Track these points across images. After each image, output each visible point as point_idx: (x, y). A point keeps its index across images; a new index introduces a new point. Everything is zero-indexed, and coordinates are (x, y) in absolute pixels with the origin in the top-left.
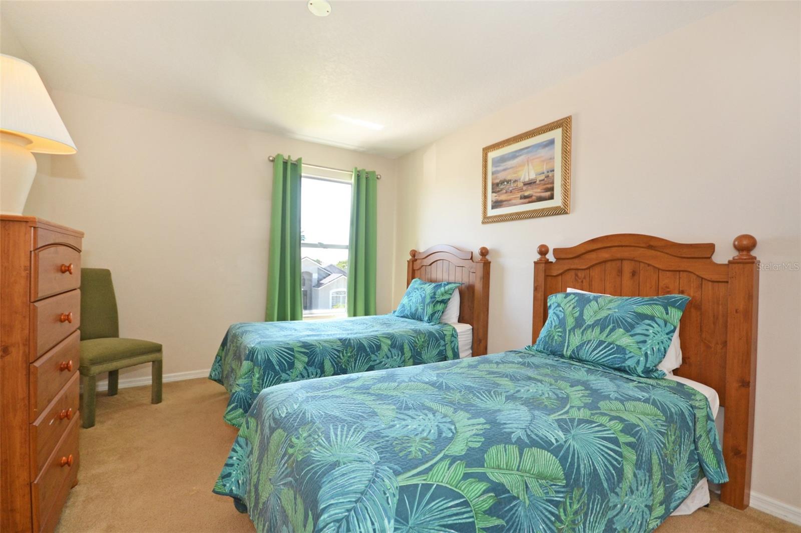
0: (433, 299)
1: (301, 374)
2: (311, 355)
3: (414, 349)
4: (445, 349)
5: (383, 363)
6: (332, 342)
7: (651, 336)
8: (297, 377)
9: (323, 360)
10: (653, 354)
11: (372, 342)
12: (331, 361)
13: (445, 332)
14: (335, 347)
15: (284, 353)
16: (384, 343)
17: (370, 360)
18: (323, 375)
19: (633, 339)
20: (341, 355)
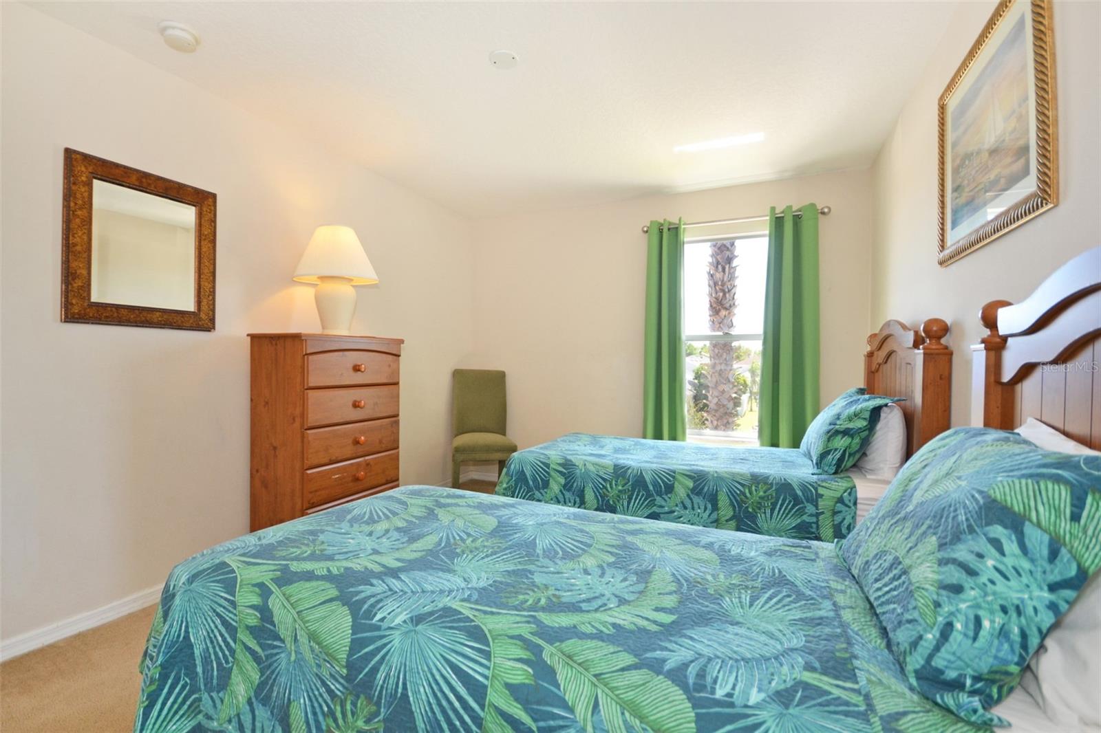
0: (832, 426)
1: (557, 498)
2: (569, 477)
3: (740, 507)
4: (817, 523)
5: (676, 514)
6: (599, 466)
7: (983, 579)
8: (552, 499)
9: (584, 488)
10: (971, 634)
11: (659, 477)
12: (594, 491)
13: (821, 491)
14: (601, 473)
15: (538, 468)
16: (680, 483)
17: (652, 503)
18: (583, 506)
19: (938, 573)
20: (608, 486)
